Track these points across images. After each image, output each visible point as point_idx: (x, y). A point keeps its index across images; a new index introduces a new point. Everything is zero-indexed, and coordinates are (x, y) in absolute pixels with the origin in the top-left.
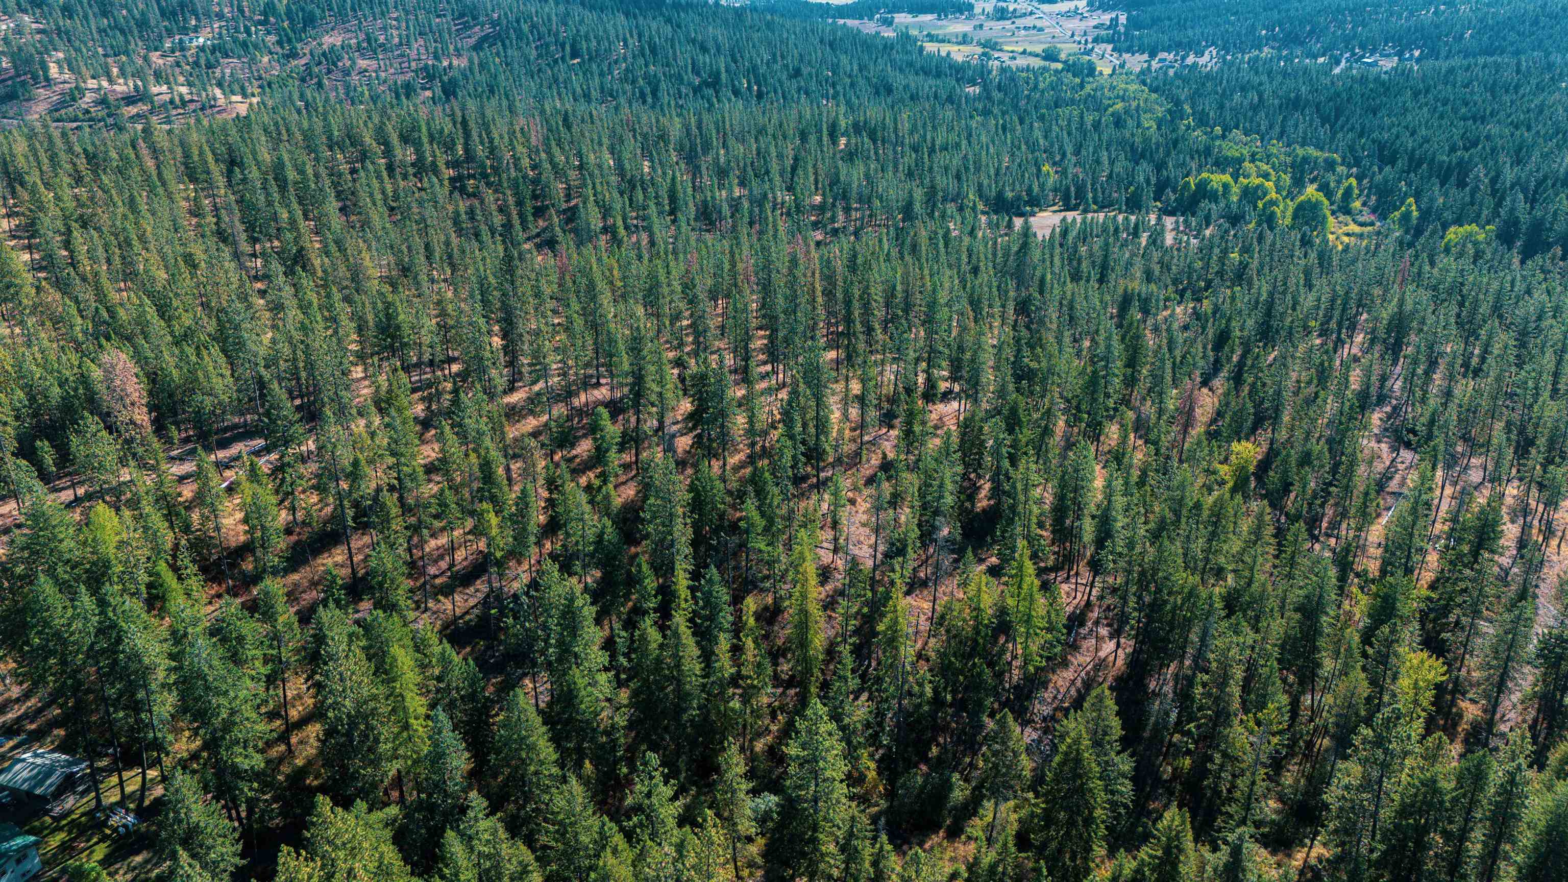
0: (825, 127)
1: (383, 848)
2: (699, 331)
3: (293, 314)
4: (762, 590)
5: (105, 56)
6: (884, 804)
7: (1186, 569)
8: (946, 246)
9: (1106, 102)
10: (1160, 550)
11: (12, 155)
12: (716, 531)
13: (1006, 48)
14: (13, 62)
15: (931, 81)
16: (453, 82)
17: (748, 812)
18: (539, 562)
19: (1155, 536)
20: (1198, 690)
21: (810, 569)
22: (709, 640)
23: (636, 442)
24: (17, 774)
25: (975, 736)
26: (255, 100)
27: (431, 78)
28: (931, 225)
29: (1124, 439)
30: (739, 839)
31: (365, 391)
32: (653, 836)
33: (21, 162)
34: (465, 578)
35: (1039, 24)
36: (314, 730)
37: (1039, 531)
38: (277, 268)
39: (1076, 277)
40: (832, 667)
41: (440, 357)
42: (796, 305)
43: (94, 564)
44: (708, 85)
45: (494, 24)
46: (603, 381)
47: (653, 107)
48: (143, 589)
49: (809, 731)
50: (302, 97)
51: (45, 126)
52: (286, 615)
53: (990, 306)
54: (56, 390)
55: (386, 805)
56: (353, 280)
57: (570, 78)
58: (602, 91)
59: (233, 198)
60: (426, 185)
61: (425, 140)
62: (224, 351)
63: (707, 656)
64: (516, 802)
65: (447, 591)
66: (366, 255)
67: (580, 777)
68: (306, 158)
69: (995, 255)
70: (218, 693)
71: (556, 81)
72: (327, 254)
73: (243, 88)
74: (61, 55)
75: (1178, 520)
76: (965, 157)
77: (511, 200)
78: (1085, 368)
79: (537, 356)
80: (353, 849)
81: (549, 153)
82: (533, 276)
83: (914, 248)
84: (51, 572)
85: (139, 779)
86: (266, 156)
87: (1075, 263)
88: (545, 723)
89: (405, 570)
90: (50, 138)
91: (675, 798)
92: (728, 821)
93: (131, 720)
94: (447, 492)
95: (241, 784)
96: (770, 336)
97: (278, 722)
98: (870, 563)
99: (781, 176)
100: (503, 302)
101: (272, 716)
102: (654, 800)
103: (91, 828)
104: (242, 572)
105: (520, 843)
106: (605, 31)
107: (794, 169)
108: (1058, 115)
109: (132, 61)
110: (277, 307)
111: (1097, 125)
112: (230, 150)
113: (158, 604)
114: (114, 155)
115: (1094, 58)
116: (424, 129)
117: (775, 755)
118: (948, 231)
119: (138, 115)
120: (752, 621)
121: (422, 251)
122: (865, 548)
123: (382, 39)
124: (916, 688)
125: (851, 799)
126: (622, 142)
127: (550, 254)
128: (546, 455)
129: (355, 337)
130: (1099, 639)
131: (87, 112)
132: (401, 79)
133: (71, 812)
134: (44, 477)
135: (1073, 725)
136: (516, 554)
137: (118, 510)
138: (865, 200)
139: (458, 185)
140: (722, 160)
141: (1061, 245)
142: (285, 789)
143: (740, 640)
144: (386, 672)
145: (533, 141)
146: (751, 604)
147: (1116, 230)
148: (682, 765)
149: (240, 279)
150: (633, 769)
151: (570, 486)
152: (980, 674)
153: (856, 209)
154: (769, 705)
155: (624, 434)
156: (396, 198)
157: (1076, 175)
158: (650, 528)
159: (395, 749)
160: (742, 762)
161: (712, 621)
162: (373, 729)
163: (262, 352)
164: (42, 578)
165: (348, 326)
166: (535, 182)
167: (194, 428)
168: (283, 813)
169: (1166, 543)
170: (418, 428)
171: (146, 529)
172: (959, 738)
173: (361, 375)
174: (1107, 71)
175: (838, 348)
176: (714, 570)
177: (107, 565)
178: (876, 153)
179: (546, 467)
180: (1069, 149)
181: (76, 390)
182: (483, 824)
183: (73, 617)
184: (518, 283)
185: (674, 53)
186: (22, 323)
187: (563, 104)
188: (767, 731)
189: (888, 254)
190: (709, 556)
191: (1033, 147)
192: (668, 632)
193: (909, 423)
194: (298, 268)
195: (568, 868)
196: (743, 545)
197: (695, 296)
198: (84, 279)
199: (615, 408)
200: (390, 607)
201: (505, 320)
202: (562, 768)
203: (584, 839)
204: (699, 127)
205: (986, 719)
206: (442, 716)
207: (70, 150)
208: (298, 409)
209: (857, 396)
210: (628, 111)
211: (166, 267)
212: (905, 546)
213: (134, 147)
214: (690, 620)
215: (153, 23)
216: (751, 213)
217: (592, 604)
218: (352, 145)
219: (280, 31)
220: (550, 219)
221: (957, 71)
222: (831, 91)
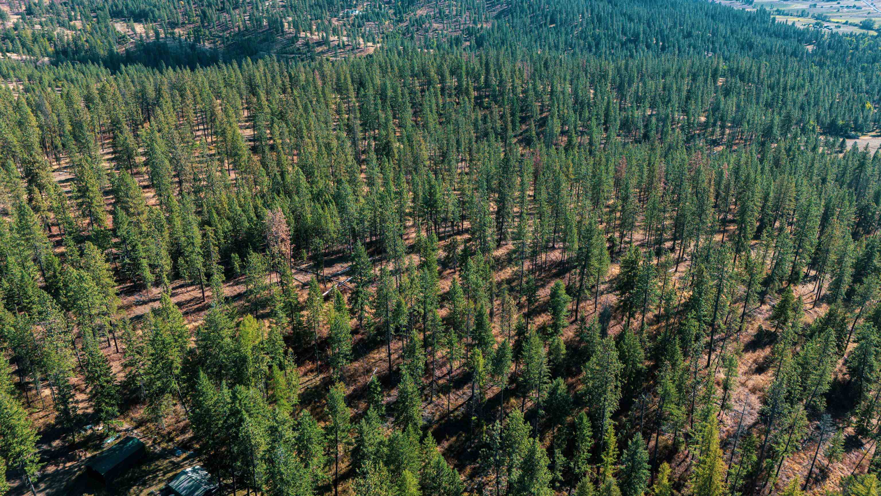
5: (311, 19)
13: (832, 20)
14: (269, 22)
15: (781, 42)
16: (482, 37)
24: (182, 482)
26: (379, 45)
27: (470, 34)
31: (412, 236)
34: (457, 383)
44: (630, 41)
45: (508, 4)
46: (557, 246)
47: (596, 54)
50: (402, 44)
54: (246, 224)
57: (548, 36)
58: (566, 44)
59: (358, 104)
60: (461, 101)
61: (464, 74)
66: (423, 146)
68: (399, 83)
71: (540, 37)
73: (374, 39)
74: (290, 19)
76: (808, 95)
77: (508, 112)
81: (534, 84)
86: (378, 81)
99: (679, 103)
104: (327, 356)
106: (572, 8)
107: (688, 99)
109: (323, 23)
112: (360, 77)
114: (302, 78)
116: (464, 68)
119: (322, 52)
121: (455, 144)
123: (447, 12)
126: (578, 77)
129: (411, 204)
131: (299, 49)
132: (454, 35)
139: (479, 103)
140: (640, 90)
145: (525, 75)
153: (729, 127)
156: (444, 108)
166: (524, 101)
170: (440, 267)
173: (411, 223)
181: (256, 225)
185: (612, 22)
199: (563, 268)
204: (626, 69)
215: (335, 3)
216: (657, 126)
218: (424, 75)
219: (396, 7)
220: (530, 124)
221: (799, 35)
222: (711, 46)
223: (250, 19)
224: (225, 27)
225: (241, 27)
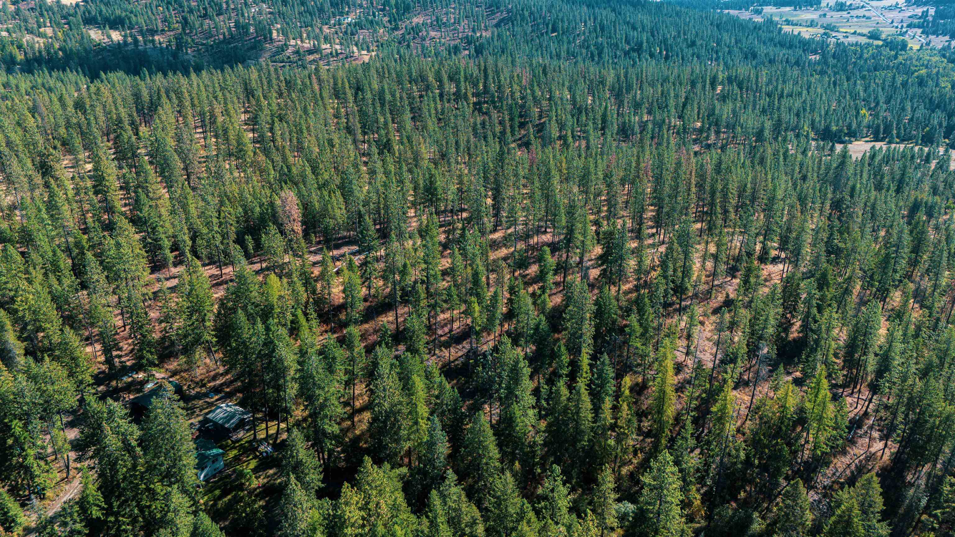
0: (708, 81)
1: (397, 493)
2: (611, 203)
3: (380, 177)
4: (636, 373)
5: (301, 27)
6: (703, 523)
8: (785, 159)
9: (913, 68)
10: (927, 385)
11: (250, 80)
12: (609, 331)
13: (841, 30)
14: (256, 29)
15: (785, 51)
16: (481, 45)
17: (614, 512)
18: (500, 335)
19: (924, 374)
20: (947, 488)
21: (669, 364)
22: (599, 400)
23: (565, 270)
24: (218, 414)
25: (772, 490)
26: (373, 54)
27: (469, 43)
28: (775, 145)
29: (905, 302)
30: (606, 528)
31: (414, 224)
32: (553, 517)
33: (254, 84)
34: (458, 339)
35: (867, 14)
36: (367, 416)
37: (834, 360)
38: (375, 150)
39: (879, 187)
40: (677, 429)
41: (457, 208)
42: (678, 193)
43: (266, 306)
44: (633, 50)
45: (509, 11)
46: (548, 230)
47: (598, 63)
48: (289, 324)
49: (659, 470)
50: (398, 53)
51: (267, 65)
52: (359, 347)
53: (813, 203)
54: (258, 209)
55: (401, 466)
56: (414, 160)
57: (549, 45)
58: (568, 53)
59: (356, 108)
60: (460, 106)
61: (462, 80)
62: (343, 195)
63: (597, 409)
64: (473, 479)
65: (447, 345)
66: (423, 146)
67: (512, 471)
68: (396, 88)
69: (819, 168)
70: (320, 388)
71: (541, 46)
72: (402, 143)
73: (368, 47)
74: (279, 26)
75: (943, 365)
76: (804, 102)
77: (507, 118)
78: (880, 250)
79: (512, 211)
80: (381, 490)
81: (532, 89)
82: (514, 164)
83: (762, 161)
84: (244, 308)
85: (276, 427)
86: (376, 86)
87: (879, 178)
88: (494, 435)
89: (425, 330)
90: (269, 71)
91: (568, 495)
92: (601, 516)
93: (275, 395)
94: (453, 288)
95: (326, 440)
96: (658, 211)
97: (348, 408)
98: (710, 365)
99: (676, 109)
100: (495, 179)
101: (346, 404)
102: (556, 495)
103: (250, 450)
104: (339, 320)
105: (473, 505)
106: (574, 16)
107: (684, 105)
108: (876, 76)
109: (313, 30)
110: (372, 172)
111: (904, 84)
112: (358, 82)
113: (295, 332)
114: (299, 82)
115: (906, 38)
116: (462, 73)
117: (634, 478)
118: (787, 150)
119: (314, 60)
120: (627, 392)
121: (454, 145)
122: (708, 355)
123: (445, 20)
124: (734, 452)
125: (682, 516)
126: (576, 83)
127: (526, 151)
128: (510, 272)
129: (412, 192)
130: (871, 439)
131: (289, 57)
132: (452, 43)
133: (241, 440)
134: (247, 256)
135: (847, 497)
136: (487, 329)
137: (281, 278)
138: (731, 127)
139: (477, 107)
140: (638, 97)
141: (869, 165)
142: (349, 446)
143: (618, 402)
144: (408, 389)
145: (524, 82)
146: (628, 381)
147: (913, 157)
148: (574, 473)
149: (355, 155)
150: (544, 470)
151: (522, 292)
152: (780, 450)
153: (724, 133)
154: (634, 446)
155: (558, 264)
156: (443, 113)
157: (886, 118)
158: (569, 325)
159: (409, 435)
160: (613, 480)
161: (602, 388)
162: (398, 421)
163: (362, 197)
164: (240, 311)
165: (409, 185)
166: (523, 106)
167: (324, 236)
168: (346, 460)
169: (932, 380)
170: (441, 248)
171: (294, 290)
172: (761, 489)
173: (413, 214)
174: (916, 47)
175: (703, 222)
176: (606, 356)
177: (272, 308)
178: (742, 97)
179: (510, 279)
180: (882, 100)
181: (267, 210)
182: (454, 490)
183: (253, 335)
184: (505, 168)
185: (615, 31)
186: (245, 171)
187: (543, 61)
188: (630, 462)
189: (743, 163)
190: (603, 346)
191: (855, 96)
192: (574, 391)
193: (747, 276)
194: (386, 151)
195: (499, 526)
196: (626, 343)
197: (611, 182)
198: (277, 149)
199: (554, 247)
200: (415, 351)
201: (496, 189)
202: (502, 463)
203: (511, 510)
204: (626, 77)
205: (781, 480)
206: (437, 420)
207: (278, 79)
208: (378, 231)
209: (712, 255)
210: (582, 65)
211: (319, 145)
212: (736, 358)
213: (310, 78)
214: (588, 385)
215: (326, 10)
216: (653, 130)
217: (529, 366)
218: (422, 81)
219: (391, 15)
220: (528, 130)
221: (804, 45)
222: (715, 56)
223: (236, 26)
224: (208, 35)
225: (227, 34)
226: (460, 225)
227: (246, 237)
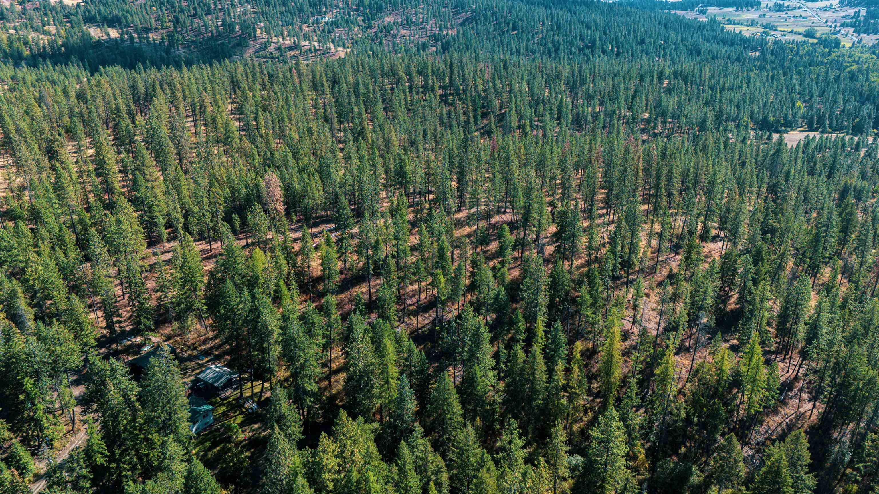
0: (656, 72)
1: (369, 443)
2: (565, 186)
3: (355, 161)
4: (586, 339)
5: (282, 26)
6: (647, 475)
7: (868, 364)
8: (725, 147)
9: (845, 64)
10: (851, 350)
11: (236, 73)
12: (562, 301)
13: (779, 29)
14: (241, 28)
15: (726, 48)
16: (448, 43)
17: (565, 463)
18: (463, 305)
19: (849, 341)
20: (868, 444)
21: (617, 331)
22: (552, 363)
23: (523, 246)
24: (207, 374)
25: (710, 445)
26: (349, 50)
27: (436, 40)
28: (716, 134)
29: (834, 277)
30: (558, 478)
31: (386, 205)
32: (510, 466)
33: (240, 77)
34: (424, 309)
35: (804, 14)
36: (343, 376)
37: (768, 328)
38: (350, 137)
39: (812, 172)
40: (624, 390)
41: (424, 190)
42: (626, 176)
43: (252, 277)
44: (588, 47)
45: (472, 12)
46: (508, 210)
47: (555, 59)
48: (272, 292)
49: (606, 424)
50: (371, 49)
51: (252, 60)
52: (336, 315)
53: (751, 186)
54: (244, 190)
55: (373, 421)
56: (386, 146)
57: (510, 42)
58: (527, 50)
59: (333, 100)
60: (428, 98)
61: (430, 74)
62: (321, 178)
63: (550, 372)
64: (438, 432)
65: (415, 314)
66: (393, 134)
67: (473, 425)
68: (370, 81)
69: (757, 155)
70: (300, 350)
71: (502, 43)
72: (375, 131)
73: (344, 44)
74: (262, 25)
75: (867, 333)
76: (744, 94)
77: (471, 108)
78: (811, 230)
79: (474, 193)
80: (355, 440)
81: (494, 83)
82: (477, 150)
83: (704, 148)
84: (232, 278)
85: (260, 386)
86: (351, 79)
87: (812, 164)
88: (457, 393)
89: (395, 299)
90: (253, 66)
91: (524, 447)
92: (553, 467)
93: (260, 357)
94: (420, 262)
95: (306, 398)
96: (608, 193)
97: (326, 369)
98: (654, 333)
99: (626, 101)
100: (460, 164)
101: (324, 365)
102: (513, 446)
103: (237, 406)
104: (318, 291)
105: (438, 455)
106: (532, 16)
107: (634, 97)
108: (811, 71)
109: (294, 29)
110: (348, 158)
111: (837, 79)
112: (334, 76)
113: (278, 301)
114: (281, 75)
115: (840, 36)
116: (430, 68)
117: (584, 434)
118: (728, 138)
119: (294, 56)
120: (578, 356)
121: (422, 133)
122: (652, 324)
123: (414, 19)
124: (675, 411)
125: (628, 468)
126: (534, 78)
127: (488, 139)
128: (473, 248)
129: (384, 176)
130: (801, 400)
131: (271, 53)
132: (421, 40)
133: (229, 397)
134: (235, 232)
135: (777, 450)
136: (452, 299)
137: (265, 252)
138: (676, 117)
139: (444, 99)
140: (591, 90)
141: (804, 152)
142: (326, 404)
143: (570, 365)
144: (380, 352)
145: (486, 75)
146: (579, 346)
147: (843, 145)
148: (530, 429)
149: (332, 142)
150: (502, 427)
151: (484, 266)
152: (718, 409)
153: (670, 123)
154: (584, 406)
155: (516, 241)
156: (412, 104)
157: (819, 109)
158: (525, 295)
159: (381, 393)
160: (565, 435)
161: (555, 352)
162: (371, 380)
163: (339, 180)
164: (228, 281)
165: (381, 170)
166: (485, 98)
167: (303, 215)
168: (324, 416)
169: (856, 347)
170: (410, 226)
171: (276, 263)
172: (700, 445)
173: (385, 196)
174: (848, 45)
175: (649, 203)
176: (559, 324)
177: (257, 278)
178: (686, 90)
179: (472, 254)
180: (816, 92)
181: (252, 191)
182: (420, 441)
183: (241, 302)
184: (469, 154)
185: (571, 29)
186: (232, 156)
187: (504, 57)
188: (581, 420)
189: (687, 150)
190: (557, 315)
191: (791, 91)
192: (530, 354)
193: (689, 252)
194: (360, 138)
195: (462, 474)
196: (577, 312)
197: (566, 167)
198: (262, 137)
199: (513, 226)
200: (385, 318)
201: (460, 173)
202: (464, 419)
203: (473, 460)
204: (580, 71)
205: (718, 437)
206: (406, 380)
207: (262, 72)
208: (353, 210)
209: (657, 233)
210: (540, 61)
211: (299, 133)
212: (678, 326)
213: (290, 72)
214: (543, 350)
215: (305, 10)
216: (605, 121)
217: (489, 332)
218: (393, 75)
219: (364, 15)
220: (490, 119)
221: (745, 43)
222: (662, 53)
223: (223, 25)
224: (197, 32)
225: (214, 32)
226: (427, 206)
227: (233, 215)
